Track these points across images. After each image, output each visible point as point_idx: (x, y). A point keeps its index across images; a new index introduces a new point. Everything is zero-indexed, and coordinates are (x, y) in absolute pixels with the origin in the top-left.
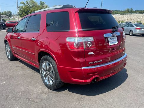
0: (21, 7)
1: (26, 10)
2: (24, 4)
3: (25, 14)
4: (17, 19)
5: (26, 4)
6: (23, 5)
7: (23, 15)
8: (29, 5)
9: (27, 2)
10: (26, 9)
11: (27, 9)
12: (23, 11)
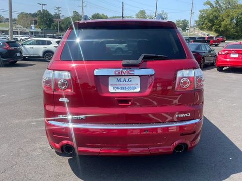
0: (204, 11)
1: (211, 16)
2: (211, 5)
3: (208, 23)
4: (196, 33)
5: (214, 5)
6: (208, 7)
7: (204, 25)
8: (219, 5)
9: (217, 2)
10: (212, 14)
11: (215, 13)
12: (206, 19)
